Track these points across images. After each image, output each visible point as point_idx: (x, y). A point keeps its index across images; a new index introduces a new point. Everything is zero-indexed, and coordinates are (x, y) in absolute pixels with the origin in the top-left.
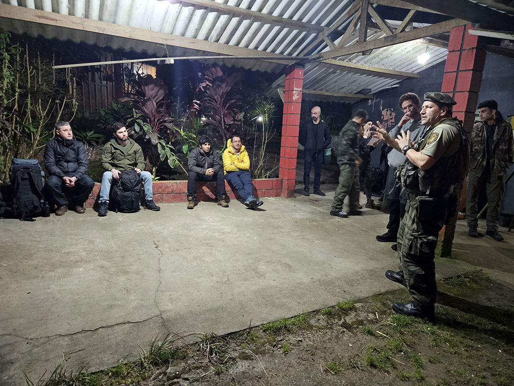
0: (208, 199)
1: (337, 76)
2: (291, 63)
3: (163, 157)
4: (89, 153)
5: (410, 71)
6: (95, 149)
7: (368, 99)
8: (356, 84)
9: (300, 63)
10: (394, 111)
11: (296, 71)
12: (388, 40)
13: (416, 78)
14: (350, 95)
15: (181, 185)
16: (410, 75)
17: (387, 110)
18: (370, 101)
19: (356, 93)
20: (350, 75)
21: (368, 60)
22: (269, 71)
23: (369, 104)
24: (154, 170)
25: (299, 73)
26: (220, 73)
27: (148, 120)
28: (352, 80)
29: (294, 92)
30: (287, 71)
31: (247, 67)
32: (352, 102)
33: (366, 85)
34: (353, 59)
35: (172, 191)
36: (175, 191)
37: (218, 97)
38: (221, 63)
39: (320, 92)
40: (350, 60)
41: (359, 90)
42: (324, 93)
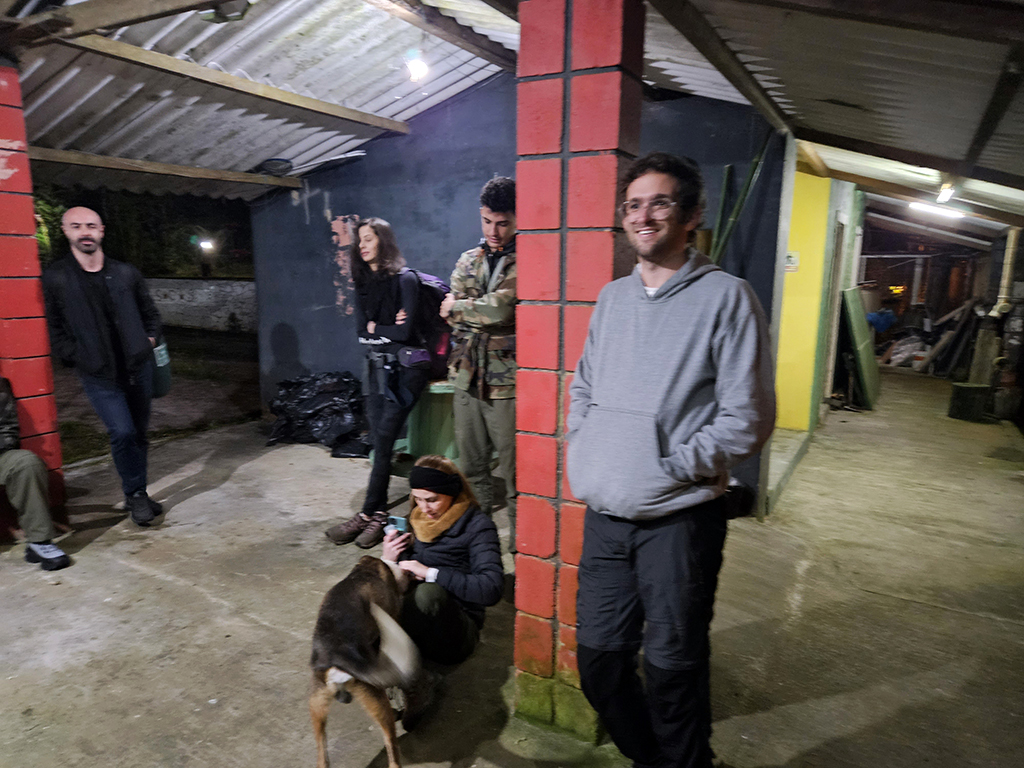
1: (169, 108)
5: (385, 114)
7: (288, 190)
8: (242, 141)
13: (403, 135)
14: (231, 177)
16: (387, 126)
17: (345, 221)
18: (295, 194)
19: (250, 171)
20: (211, 110)
21: (258, 63)
23: (295, 203)
28: (225, 128)
33: (274, 149)
34: (205, 54)
39: (127, 163)
40: (195, 55)
41: (256, 161)
42: (138, 163)
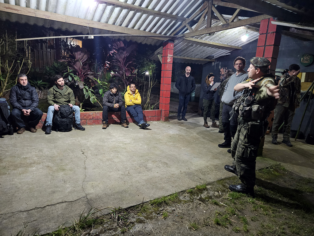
0: (116, 123)
1: (194, 48)
2: (166, 40)
3: (87, 96)
4: (39, 94)
5: (237, 45)
6: (43, 92)
7: (212, 62)
8: (205, 53)
9: (172, 40)
10: (227, 69)
11: (169, 44)
12: (224, 27)
13: (240, 50)
14: (201, 60)
15: (98, 114)
16: (237, 48)
17: (224, 69)
18: (213, 63)
19: (205, 58)
20: (201, 47)
21: (212, 38)
22: (153, 44)
23: (213, 65)
24: (81, 105)
25: (171, 45)
26: (123, 45)
27: (77, 73)
28: (203, 50)
29: (168, 57)
30: (163, 44)
31: (139, 42)
32: (203, 64)
33: (211, 54)
34: (203, 38)
35: (93, 118)
36: (95, 118)
37: (122, 60)
38: (123, 39)
39: (184, 58)
40: (201, 38)
41: (207, 56)
42: (186, 58)
